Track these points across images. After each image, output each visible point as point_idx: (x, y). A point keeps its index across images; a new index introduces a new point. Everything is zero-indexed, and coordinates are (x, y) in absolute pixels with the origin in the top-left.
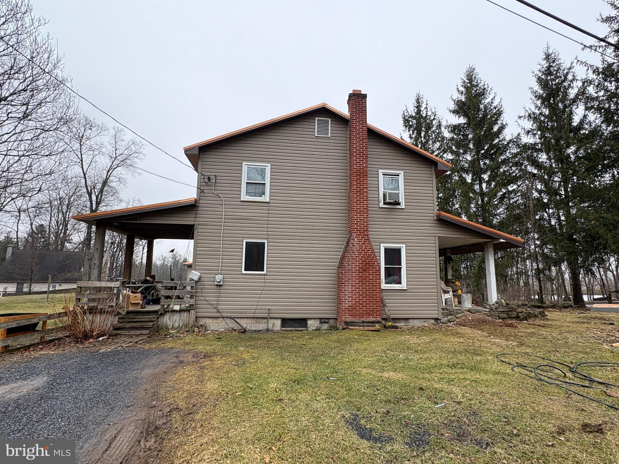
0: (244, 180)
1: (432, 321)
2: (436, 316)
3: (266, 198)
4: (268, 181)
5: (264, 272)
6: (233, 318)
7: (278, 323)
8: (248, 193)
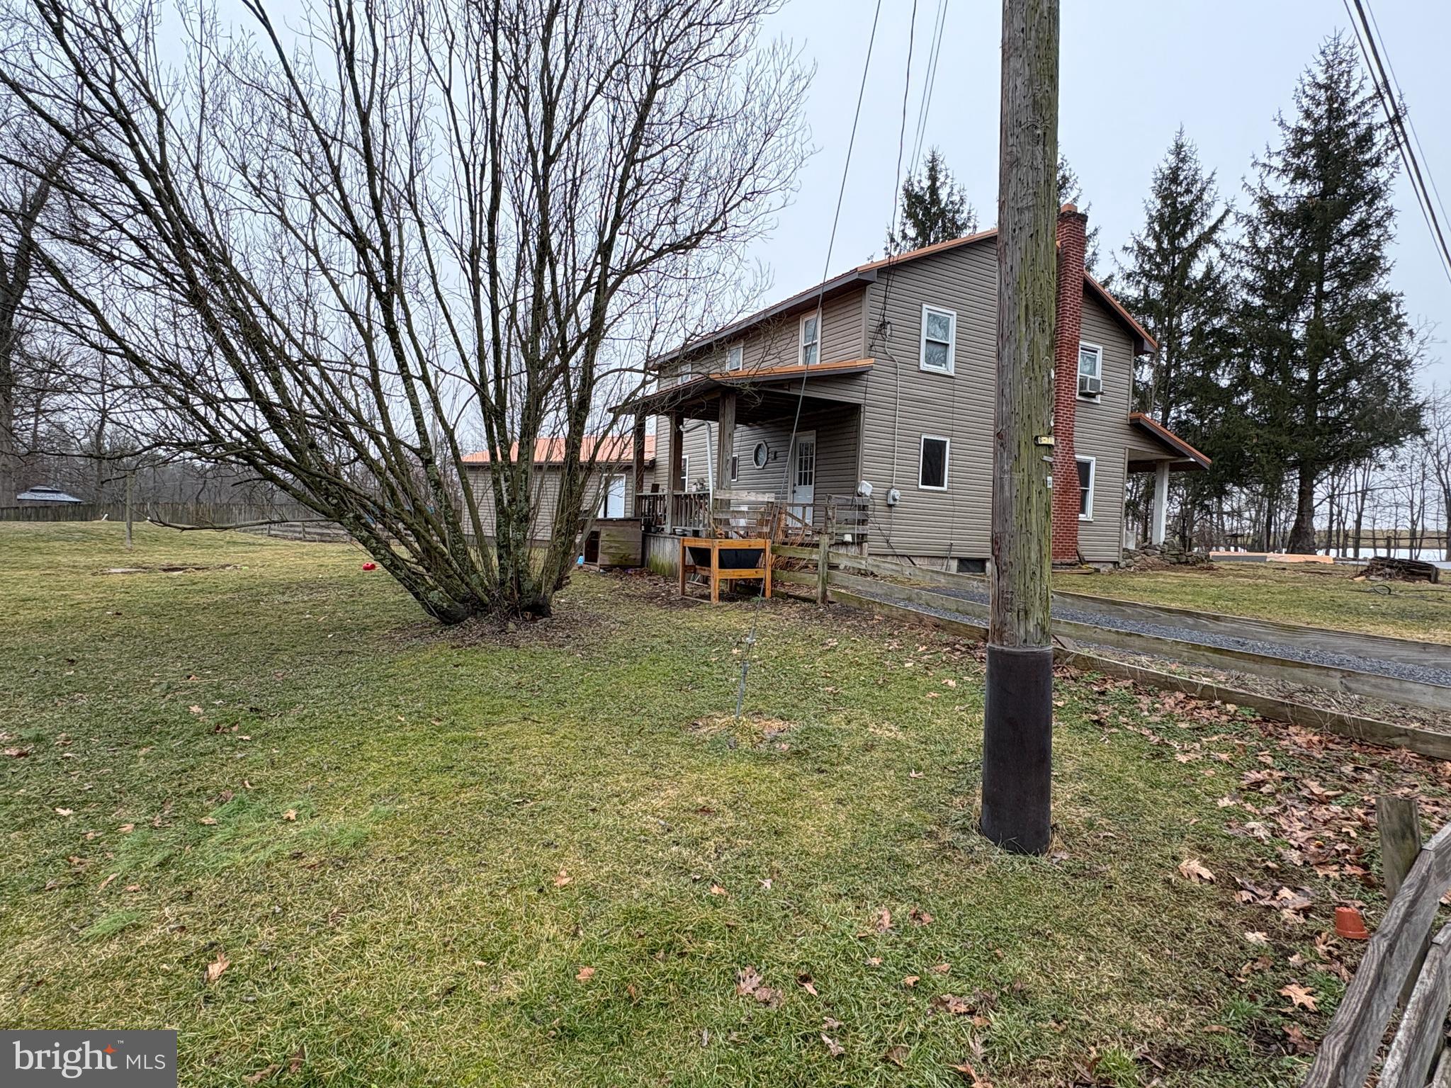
0: (924, 337)
1: (1111, 566)
2: (1116, 559)
3: (950, 368)
4: (952, 342)
5: (945, 488)
6: (909, 557)
7: (954, 564)
8: (928, 361)
